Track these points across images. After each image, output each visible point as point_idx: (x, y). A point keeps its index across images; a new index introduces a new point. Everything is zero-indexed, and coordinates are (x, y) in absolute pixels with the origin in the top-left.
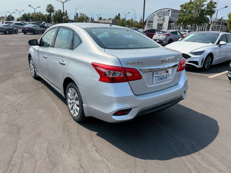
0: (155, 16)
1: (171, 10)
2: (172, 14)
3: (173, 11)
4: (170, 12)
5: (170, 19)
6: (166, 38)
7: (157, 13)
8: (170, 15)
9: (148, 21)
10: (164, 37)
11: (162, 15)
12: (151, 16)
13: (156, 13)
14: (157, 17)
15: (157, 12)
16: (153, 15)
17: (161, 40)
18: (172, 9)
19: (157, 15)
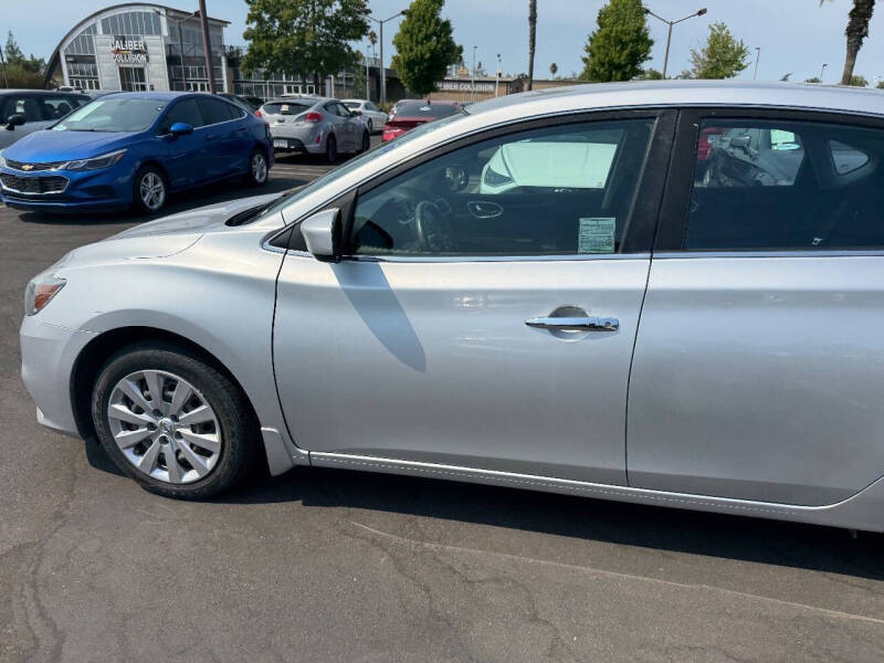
0: (95, 32)
1: (163, 12)
2: (171, 30)
3: (172, 14)
4: (163, 20)
5: (169, 47)
6: (314, 131)
7: (104, 22)
8: (165, 32)
9: (67, 56)
10: (307, 125)
11: (129, 32)
12: (75, 35)
13: (98, 21)
14: (110, 39)
15: (104, 16)
16: (89, 30)
17: (296, 137)
18: (167, 9)
19: (106, 31)
